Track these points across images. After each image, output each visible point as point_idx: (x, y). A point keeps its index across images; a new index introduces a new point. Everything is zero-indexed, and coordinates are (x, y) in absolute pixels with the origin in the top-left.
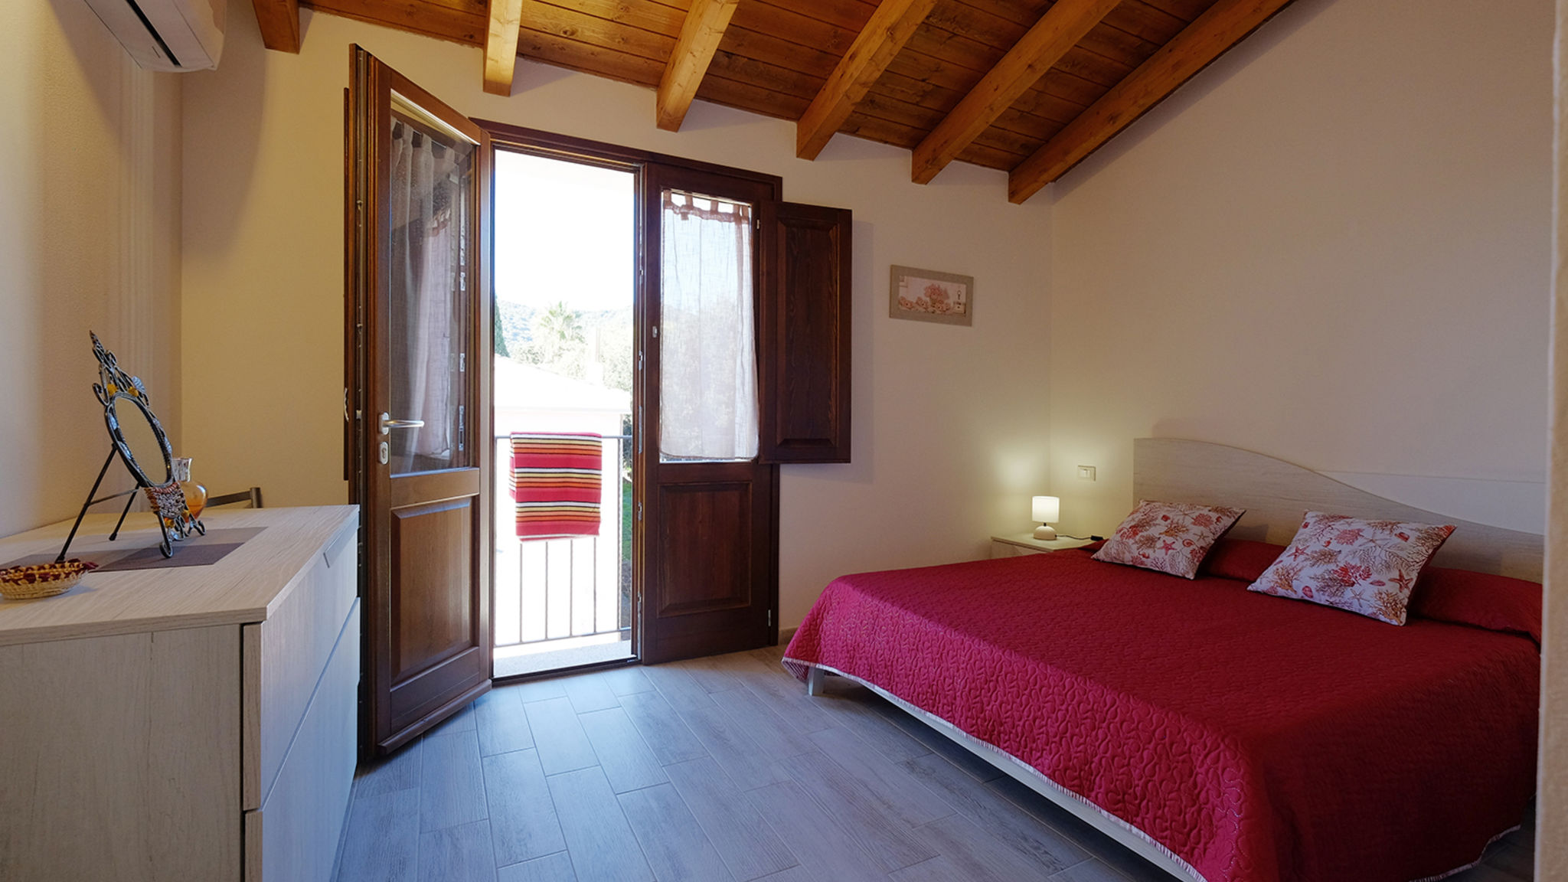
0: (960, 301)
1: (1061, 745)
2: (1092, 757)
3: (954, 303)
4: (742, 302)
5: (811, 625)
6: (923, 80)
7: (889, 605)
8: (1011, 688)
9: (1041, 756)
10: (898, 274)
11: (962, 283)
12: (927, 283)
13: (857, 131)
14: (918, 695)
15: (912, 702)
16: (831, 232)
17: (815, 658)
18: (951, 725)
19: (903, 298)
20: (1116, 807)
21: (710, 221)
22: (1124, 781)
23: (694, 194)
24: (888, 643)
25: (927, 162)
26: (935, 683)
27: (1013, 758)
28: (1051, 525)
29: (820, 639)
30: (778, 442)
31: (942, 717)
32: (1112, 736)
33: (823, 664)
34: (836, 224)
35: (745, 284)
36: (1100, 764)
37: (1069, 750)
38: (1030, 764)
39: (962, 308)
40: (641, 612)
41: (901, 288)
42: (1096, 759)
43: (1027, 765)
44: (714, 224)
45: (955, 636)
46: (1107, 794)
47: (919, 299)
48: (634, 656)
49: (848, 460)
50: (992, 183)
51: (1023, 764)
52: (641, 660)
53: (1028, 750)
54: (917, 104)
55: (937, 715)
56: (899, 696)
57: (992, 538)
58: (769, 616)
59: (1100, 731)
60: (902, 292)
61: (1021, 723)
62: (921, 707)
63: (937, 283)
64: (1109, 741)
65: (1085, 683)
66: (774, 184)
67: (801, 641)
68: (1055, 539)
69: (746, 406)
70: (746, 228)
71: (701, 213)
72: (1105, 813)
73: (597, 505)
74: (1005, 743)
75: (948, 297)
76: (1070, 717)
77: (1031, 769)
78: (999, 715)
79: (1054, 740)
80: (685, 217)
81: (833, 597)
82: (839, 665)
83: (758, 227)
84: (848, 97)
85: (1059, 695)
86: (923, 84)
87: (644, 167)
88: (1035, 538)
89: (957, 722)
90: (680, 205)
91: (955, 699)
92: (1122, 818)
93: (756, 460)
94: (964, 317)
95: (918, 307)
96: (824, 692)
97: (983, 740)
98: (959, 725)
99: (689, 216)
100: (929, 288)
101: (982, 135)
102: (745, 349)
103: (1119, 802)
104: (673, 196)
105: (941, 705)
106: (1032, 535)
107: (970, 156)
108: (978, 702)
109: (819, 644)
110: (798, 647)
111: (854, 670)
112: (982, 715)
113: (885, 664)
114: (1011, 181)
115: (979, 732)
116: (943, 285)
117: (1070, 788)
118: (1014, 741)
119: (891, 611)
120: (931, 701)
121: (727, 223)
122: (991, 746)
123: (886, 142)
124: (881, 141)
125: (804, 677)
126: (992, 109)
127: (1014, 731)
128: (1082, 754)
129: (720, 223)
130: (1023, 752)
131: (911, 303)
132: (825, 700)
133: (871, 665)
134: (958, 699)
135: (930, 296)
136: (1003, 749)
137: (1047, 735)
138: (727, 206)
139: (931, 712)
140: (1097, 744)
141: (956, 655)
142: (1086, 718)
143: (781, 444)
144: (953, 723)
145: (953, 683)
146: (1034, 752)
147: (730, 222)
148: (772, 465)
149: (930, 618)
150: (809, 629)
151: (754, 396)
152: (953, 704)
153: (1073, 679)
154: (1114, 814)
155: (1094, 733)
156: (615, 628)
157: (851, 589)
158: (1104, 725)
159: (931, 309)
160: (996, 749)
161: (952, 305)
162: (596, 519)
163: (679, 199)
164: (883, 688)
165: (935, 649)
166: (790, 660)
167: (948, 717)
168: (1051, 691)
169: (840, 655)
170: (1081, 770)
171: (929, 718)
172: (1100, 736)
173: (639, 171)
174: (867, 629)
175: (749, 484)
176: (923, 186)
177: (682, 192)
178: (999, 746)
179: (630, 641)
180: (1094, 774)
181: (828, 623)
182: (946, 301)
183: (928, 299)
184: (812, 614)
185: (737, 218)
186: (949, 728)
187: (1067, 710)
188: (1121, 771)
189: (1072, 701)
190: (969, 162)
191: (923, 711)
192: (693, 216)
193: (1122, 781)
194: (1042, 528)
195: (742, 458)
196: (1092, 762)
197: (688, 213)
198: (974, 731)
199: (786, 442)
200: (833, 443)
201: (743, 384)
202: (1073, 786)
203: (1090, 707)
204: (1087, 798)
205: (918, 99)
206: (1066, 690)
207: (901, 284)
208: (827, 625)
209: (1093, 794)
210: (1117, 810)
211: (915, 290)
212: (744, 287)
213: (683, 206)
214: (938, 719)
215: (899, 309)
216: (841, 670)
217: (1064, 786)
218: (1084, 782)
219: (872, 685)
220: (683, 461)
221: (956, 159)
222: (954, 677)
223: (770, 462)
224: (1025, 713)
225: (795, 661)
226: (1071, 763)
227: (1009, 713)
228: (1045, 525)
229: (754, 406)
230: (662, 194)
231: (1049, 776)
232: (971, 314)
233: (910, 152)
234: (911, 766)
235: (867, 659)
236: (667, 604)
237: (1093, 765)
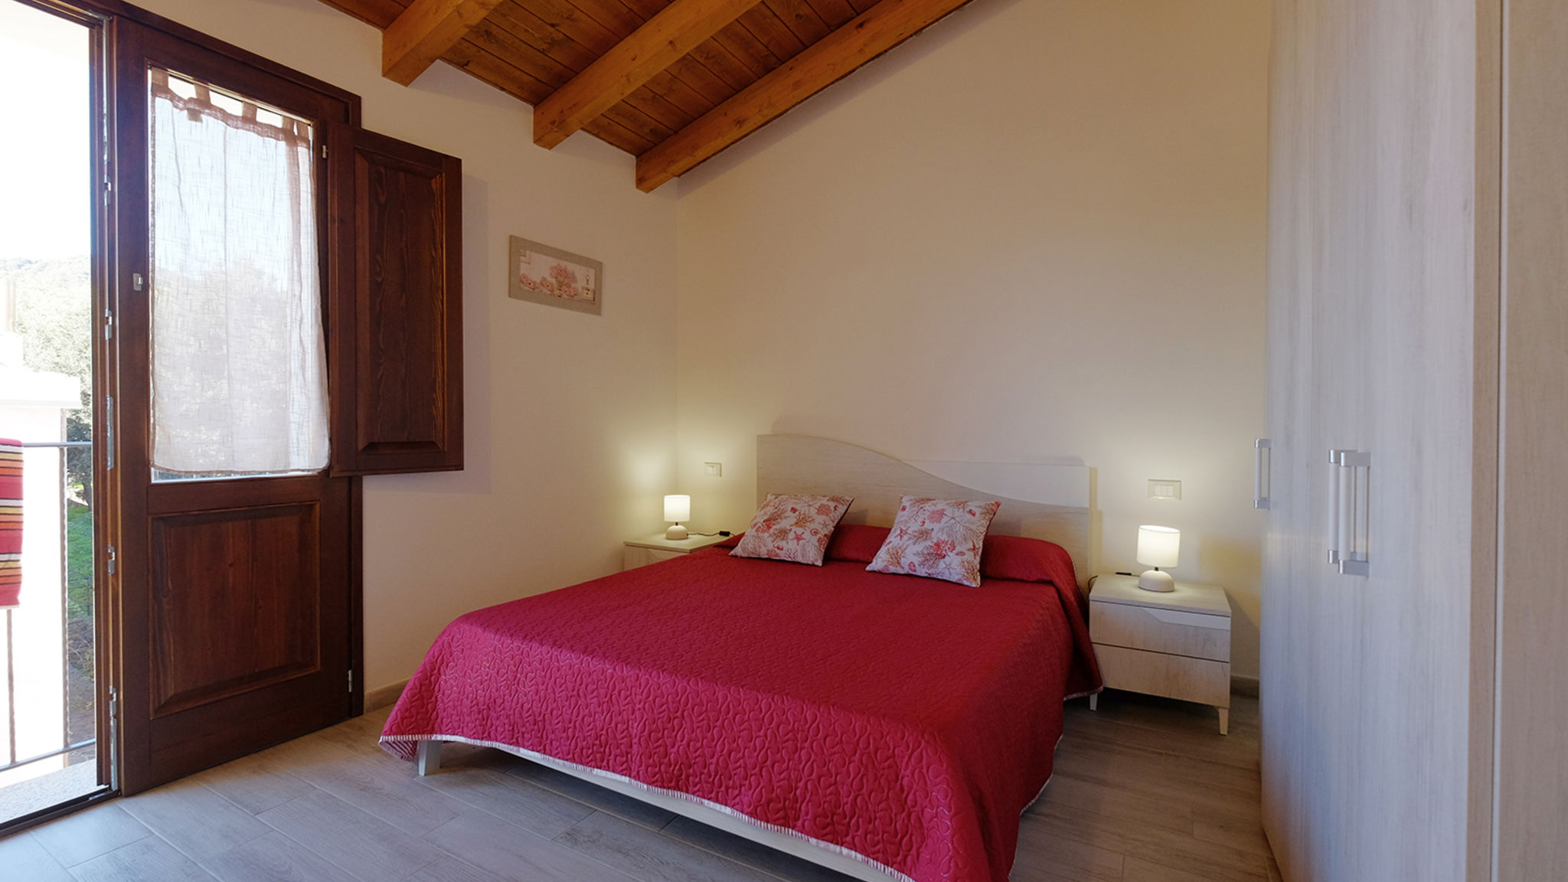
0: (588, 287)
1: (762, 776)
2: (797, 782)
3: (583, 288)
4: (299, 253)
5: (421, 685)
6: (552, 25)
7: (535, 645)
8: (699, 722)
9: (739, 794)
10: (518, 247)
11: (591, 267)
12: (553, 262)
13: (466, 65)
14: (582, 750)
15: (573, 760)
16: (434, 180)
17: (429, 728)
18: (626, 779)
19: (525, 276)
20: (825, 832)
21: (240, 131)
22: (833, 802)
23: (211, 86)
24: (537, 693)
25: (553, 123)
26: (604, 732)
27: (706, 802)
28: (683, 524)
29: (437, 701)
30: (361, 445)
31: (614, 771)
32: (816, 755)
33: (441, 733)
34: (441, 173)
35: (303, 230)
36: (806, 788)
37: (770, 780)
38: (726, 805)
39: (590, 296)
40: (116, 717)
41: (522, 264)
42: (801, 784)
43: (723, 807)
44: (248, 138)
45: (628, 672)
46: (815, 820)
47: (544, 279)
48: (103, 787)
49: (460, 467)
50: (619, 166)
51: (718, 806)
52: (119, 790)
53: (723, 789)
54: (543, 52)
55: (608, 770)
56: (555, 756)
57: (625, 543)
58: (350, 679)
59: (803, 752)
60: (524, 269)
61: (714, 760)
62: (587, 764)
63: (564, 264)
64: (814, 761)
65: (783, 702)
66: (348, 105)
67: (407, 710)
68: (687, 538)
69: (308, 398)
70: (304, 155)
71: (225, 116)
72: (813, 841)
73: (13, 557)
74: (695, 786)
75: (575, 281)
76: (770, 742)
77: (728, 810)
78: (687, 757)
79: (753, 772)
80: (194, 116)
81: (454, 644)
82: (465, 729)
83: (324, 156)
84: (460, 15)
85: (756, 720)
86: (552, 29)
87: (111, 22)
88: (667, 539)
89: (634, 774)
90: (186, 98)
91: (631, 746)
92: (832, 842)
93: (326, 472)
94: (593, 304)
95: (542, 288)
96: (441, 767)
97: (669, 788)
98: (637, 777)
99: (203, 117)
100: (555, 268)
101: (613, 109)
102: (305, 321)
103: (828, 825)
104: (170, 79)
105: (612, 757)
106: (665, 536)
107: (598, 129)
108: (660, 746)
109: (434, 709)
110: (403, 719)
111: (489, 733)
112: (666, 760)
113: (535, 720)
114: (638, 166)
115: (663, 782)
116: (570, 267)
117: (775, 822)
118: (706, 782)
119: (538, 652)
120: (598, 756)
121: (273, 141)
122: (677, 793)
123: (503, 89)
124: (496, 85)
125: (412, 753)
126: (628, 80)
127: (706, 771)
128: (786, 781)
129: (262, 138)
130: (718, 793)
131: (535, 283)
132: (445, 777)
133: (513, 725)
134: (635, 747)
135: (556, 278)
136: (694, 794)
137: (745, 768)
138: (271, 116)
139: (600, 768)
140: (801, 766)
141: (631, 694)
142: (787, 740)
143: (366, 448)
144: (630, 776)
145: (627, 729)
146: (730, 790)
147: (278, 139)
148: (350, 478)
149: (591, 653)
150: (420, 692)
151: (321, 384)
152: (627, 753)
153: (770, 700)
154: (823, 840)
155: (797, 755)
156: (61, 746)
157: (480, 631)
158: (807, 745)
159: (557, 292)
160: (684, 795)
161: (580, 290)
162: (11, 580)
163: (184, 88)
164: (533, 750)
165: (602, 692)
166: (391, 738)
167: (623, 770)
168: (746, 718)
169: (467, 719)
170: (785, 800)
171: (596, 776)
172: (804, 758)
173: (101, 27)
174: (507, 679)
175: (312, 507)
176: (546, 150)
177: (190, 78)
178: (687, 792)
179: (94, 761)
180: (800, 801)
181: (449, 681)
182: (574, 285)
183: (554, 281)
184: (423, 671)
185: (287, 135)
186: (624, 783)
187: (766, 735)
188: (828, 791)
189: (770, 724)
190: (597, 135)
191: (589, 769)
192: (211, 119)
193: (830, 802)
194: (674, 527)
195: (303, 471)
196: (796, 789)
197: (200, 112)
198: (657, 781)
199: (371, 446)
200: (440, 445)
201: (303, 368)
202: (778, 819)
203: (790, 727)
204: (793, 829)
205: (545, 46)
206: (763, 714)
207: (522, 258)
208: (446, 682)
209: (799, 823)
210: (826, 834)
211: (539, 268)
212: (303, 236)
213: (191, 99)
214: (617, 777)
215: (520, 288)
216: (469, 737)
217: (768, 822)
218: (789, 812)
219: (516, 748)
220: (195, 479)
221: (582, 129)
222: (628, 721)
223: (349, 474)
224: (718, 748)
225: (399, 738)
226: (774, 795)
227: (699, 751)
228: (677, 524)
229: (322, 398)
230: (150, 72)
231: (751, 814)
232: (600, 301)
233: (531, 108)
234: (572, 836)
235: (508, 717)
236: (171, 693)
237: (798, 792)
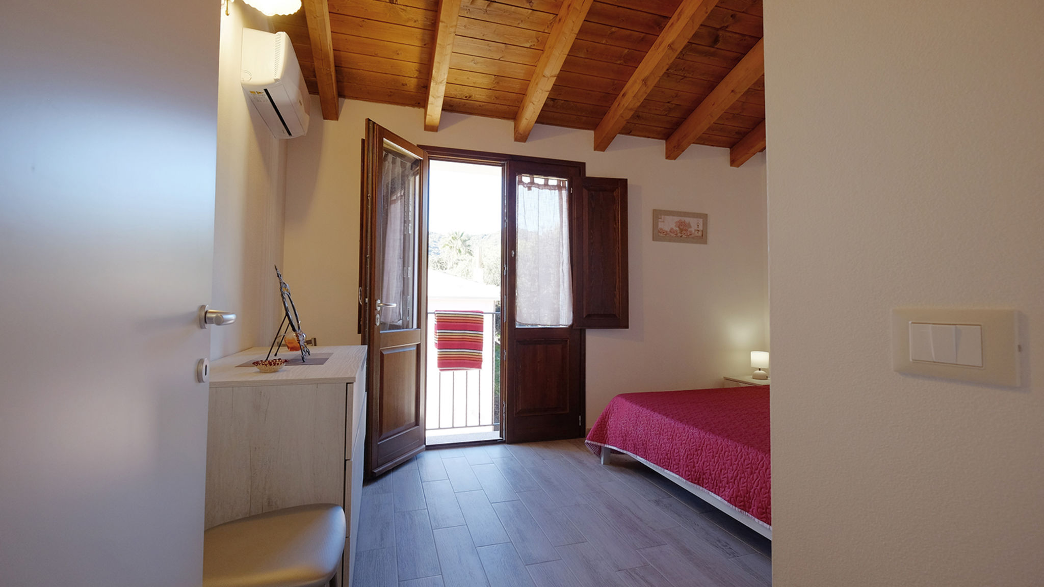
0: (698, 229)
1: (734, 483)
2: (751, 489)
3: (695, 230)
4: (562, 235)
5: (601, 422)
6: (669, 102)
7: (645, 409)
8: (709, 453)
9: (724, 491)
10: (657, 214)
11: (700, 218)
12: (677, 219)
13: (630, 132)
14: (660, 459)
15: (657, 464)
16: (615, 192)
17: (604, 441)
18: (677, 476)
19: (661, 229)
20: (762, 516)
21: (543, 190)
22: (766, 502)
23: (535, 176)
24: (644, 431)
25: (675, 147)
26: (669, 452)
27: (710, 493)
28: (764, 370)
29: (607, 430)
30: (584, 316)
31: (673, 472)
32: (761, 477)
33: (609, 445)
34: (618, 188)
35: (564, 224)
36: (754, 492)
37: (738, 486)
38: (719, 495)
39: (700, 234)
40: (505, 413)
41: (659, 223)
42: (752, 490)
43: (717, 496)
44: (546, 191)
45: (680, 425)
46: (757, 510)
47: (672, 229)
48: (501, 438)
49: (627, 327)
50: (721, 155)
51: (715, 496)
52: (505, 441)
53: (717, 487)
54: (666, 115)
55: (671, 471)
56: (650, 461)
57: (724, 377)
58: (580, 419)
59: (755, 475)
60: (661, 225)
61: (714, 473)
62: (662, 467)
63: (683, 219)
64: (759, 480)
65: (748, 449)
66: (581, 166)
67: (596, 431)
68: (767, 379)
69: (565, 295)
70: (564, 193)
71: (538, 186)
72: (757, 520)
73: (481, 352)
74: (706, 484)
75: (691, 227)
76: (740, 467)
77: (719, 498)
78: (703, 469)
79: (731, 481)
80: (529, 189)
81: (614, 406)
82: (617, 445)
83: (571, 192)
84: (622, 117)
85: (734, 456)
86: (668, 104)
87: (507, 163)
88: (753, 378)
89: (681, 474)
90: (527, 182)
91: (680, 461)
92: (765, 522)
93: (571, 326)
94: (702, 238)
95: (671, 234)
96: (610, 463)
97: (695, 483)
98: (682, 476)
99: (532, 188)
100: (678, 222)
101: (709, 129)
102: (564, 262)
103: (764, 513)
104: (523, 177)
105: (672, 465)
106: (751, 377)
107: (704, 140)
108: (691, 462)
109: (606, 433)
110: (594, 435)
111: (626, 447)
112: (694, 470)
113: (643, 443)
114: (731, 153)
115: (692, 479)
116: (687, 220)
117: (739, 507)
118: (711, 483)
119: (646, 412)
120: (667, 463)
121: (554, 191)
122: (698, 487)
123: (649, 137)
124: (645, 136)
125: (599, 454)
126: (712, 116)
127: (710, 477)
128: (745, 488)
129: (550, 191)
130: (715, 489)
131: (666, 232)
132: (611, 467)
133: (635, 444)
134: (681, 461)
135: (679, 227)
136: (705, 488)
137: (728, 478)
138: (553, 181)
139: (667, 469)
140: (753, 482)
141: (681, 436)
142: (748, 468)
143: (586, 317)
144: (679, 475)
145: (679, 452)
146: (721, 488)
147: (555, 190)
148: (581, 329)
149: (667, 416)
150: (601, 424)
151: (570, 288)
152: (678, 464)
153: (742, 447)
154: (761, 520)
155: (752, 476)
156: (491, 423)
157: (624, 401)
158: (757, 471)
159: (679, 235)
160: (701, 488)
161: (693, 232)
162: (480, 360)
163: (526, 179)
164: (642, 457)
165: (669, 433)
166: (589, 442)
167: (676, 472)
168: (730, 454)
169: (618, 439)
170: (744, 497)
171: (666, 473)
172: (755, 478)
173: (504, 165)
174: (633, 423)
175: (567, 341)
176: (673, 161)
177: (528, 175)
178: (703, 487)
179: (499, 432)
180: (752, 498)
181: (611, 421)
182: (689, 230)
183: (678, 229)
184: (602, 415)
185: (559, 187)
186: (677, 478)
187: (738, 464)
188: (765, 496)
189: (741, 459)
190: (703, 144)
191: (663, 469)
192: (534, 188)
193: (765, 501)
194: (758, 371)
195: (563, 325)
196: (750, 492)
197: (531, 187)
198: (689, 479)
199: (589, 316)
200: (617, 316)
201: (563, 282)
202: (740, 506)
203: (750, 462)
204: (748, 512)
205: (666, 113)
206: (738, 453)
207: (660, 220)
208: (611, 422)
209: (751, 510)
210: (763, 518)
211: (669, 224)
212: (564, 229)
213: (528, 183)
214: (671, 473)
215: (659, 235)
216: (618, 448)
217: (736, 506)
218: (746, 503)
219: (635, 456)
220: (529, 327)
221: (694, 143)
222: (679, 448)
223: (580, 328)
224: (716, 467)
225: (592, 442)
226: (739, 493)
227: (708, 467)
228: (760, 370)
229: (570, 295)
230: (517, 177)
231: (728, 501)
232: (706, 237)
233: (664, 141)
234: (657, 502)
235: (633, 441)
236: (520, 409)
237: (751, 494)
